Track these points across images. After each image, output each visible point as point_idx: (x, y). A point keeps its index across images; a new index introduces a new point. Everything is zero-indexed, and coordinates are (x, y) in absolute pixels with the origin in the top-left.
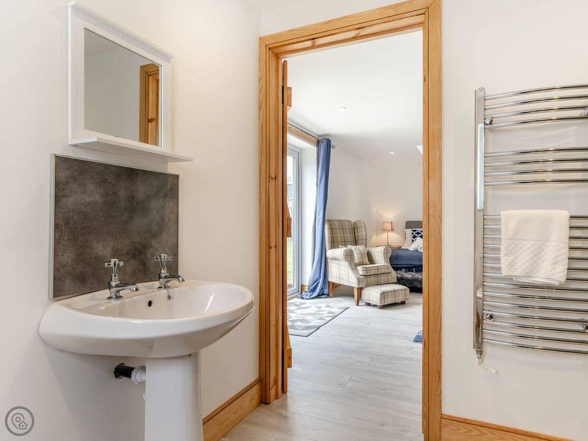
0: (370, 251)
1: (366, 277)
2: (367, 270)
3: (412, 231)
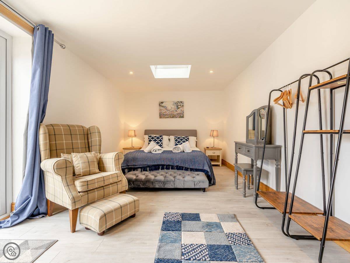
0: (102, 158)
1: (86, 193)
2: (88, 185)
3: (149, 136)
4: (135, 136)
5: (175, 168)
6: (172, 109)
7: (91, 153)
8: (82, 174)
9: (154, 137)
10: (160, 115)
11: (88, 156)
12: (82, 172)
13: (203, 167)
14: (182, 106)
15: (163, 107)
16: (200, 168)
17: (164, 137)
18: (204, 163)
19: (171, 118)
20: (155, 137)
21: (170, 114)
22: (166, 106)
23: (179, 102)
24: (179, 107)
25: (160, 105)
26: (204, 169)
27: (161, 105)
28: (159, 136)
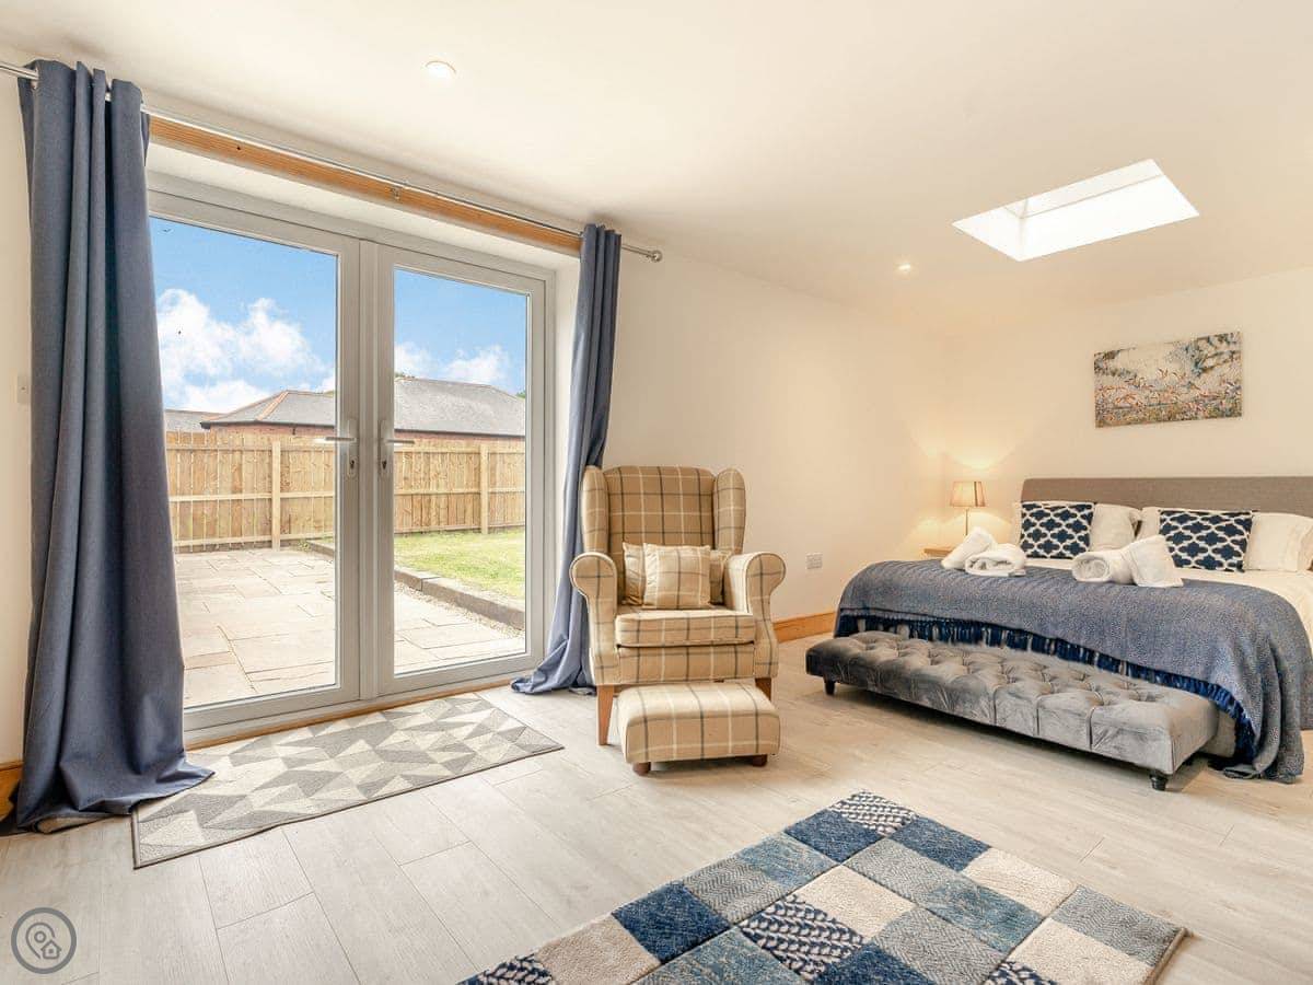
1: (635, 652)
2: (638, 631)
3: (1024, 506)
4: (980, 504)
5: (1053, 647)
6: (1167, 379)
7: (695, 550)
8: (656, 602)
9: (1047, 511)
10: (1098, 414)
11: (683, 555)
12: (656, 597)
13: (1209, 669)
14: (1226, 357)
15: (1114, 374)
16: (1186, 672)
17: (1100, 510)
18: (1215, 648)
19: (1159, 420)
20: (1053, 509)
21: (1154, 402)
22: (1131, 367)
23: (1208, 340)
24: (1210, 363)
25: (1097, 368)
26: (1212, 681)
27: (1102, 365)
28: (1072, 507)
